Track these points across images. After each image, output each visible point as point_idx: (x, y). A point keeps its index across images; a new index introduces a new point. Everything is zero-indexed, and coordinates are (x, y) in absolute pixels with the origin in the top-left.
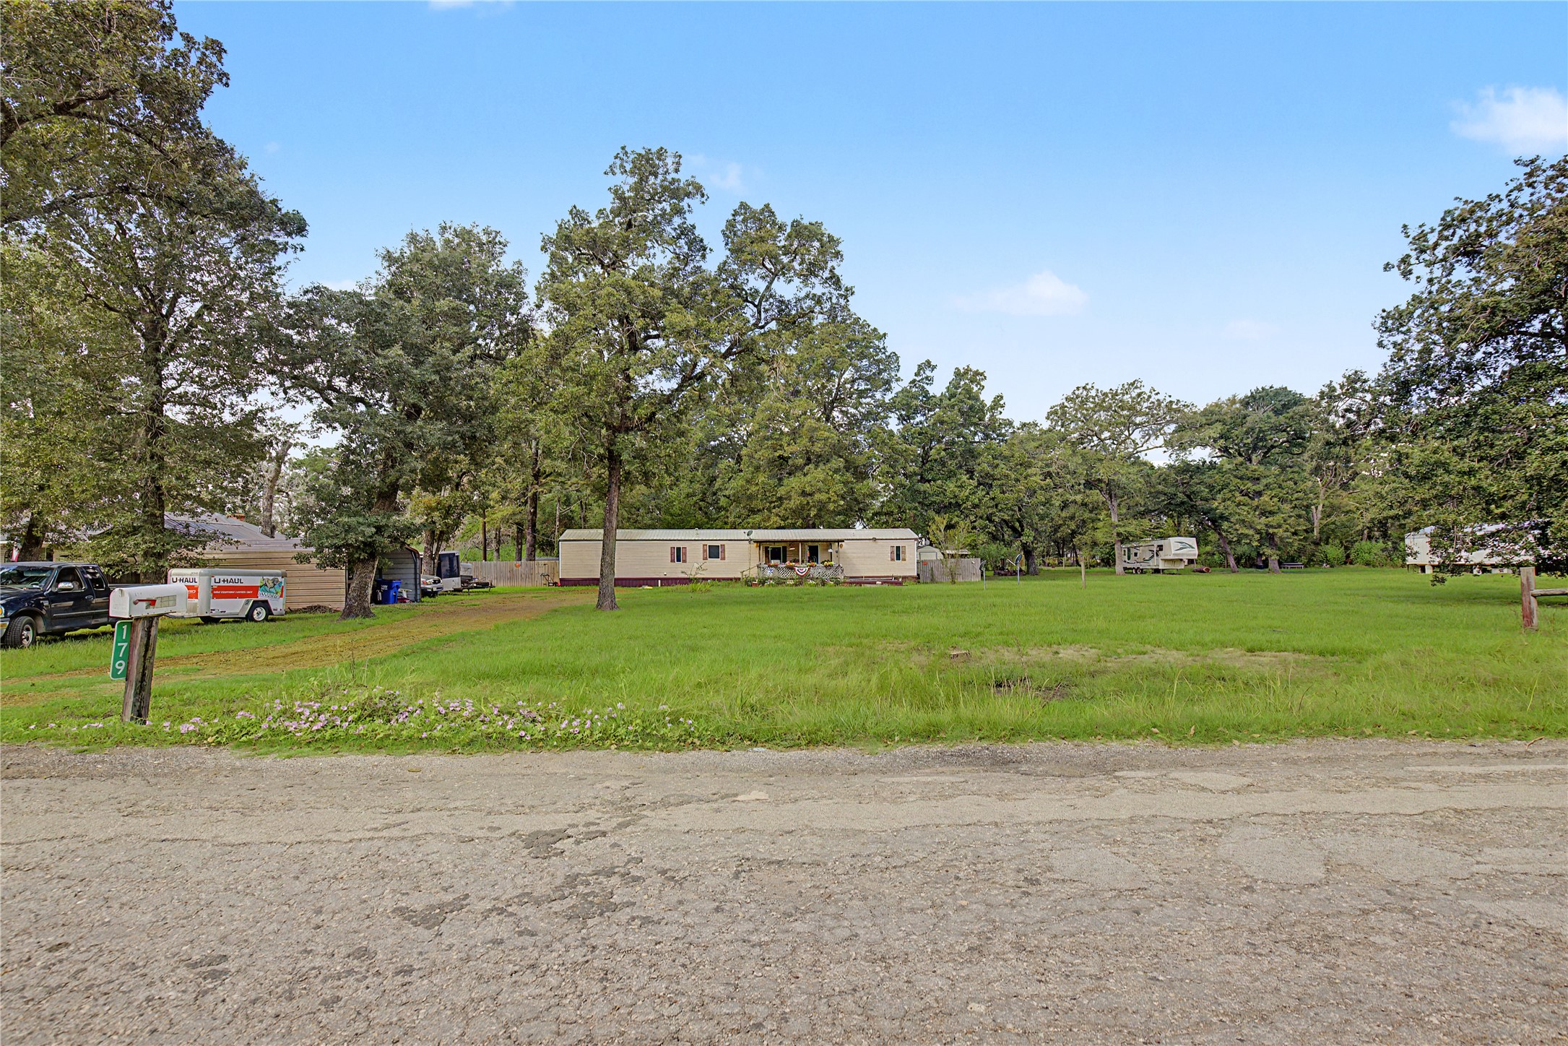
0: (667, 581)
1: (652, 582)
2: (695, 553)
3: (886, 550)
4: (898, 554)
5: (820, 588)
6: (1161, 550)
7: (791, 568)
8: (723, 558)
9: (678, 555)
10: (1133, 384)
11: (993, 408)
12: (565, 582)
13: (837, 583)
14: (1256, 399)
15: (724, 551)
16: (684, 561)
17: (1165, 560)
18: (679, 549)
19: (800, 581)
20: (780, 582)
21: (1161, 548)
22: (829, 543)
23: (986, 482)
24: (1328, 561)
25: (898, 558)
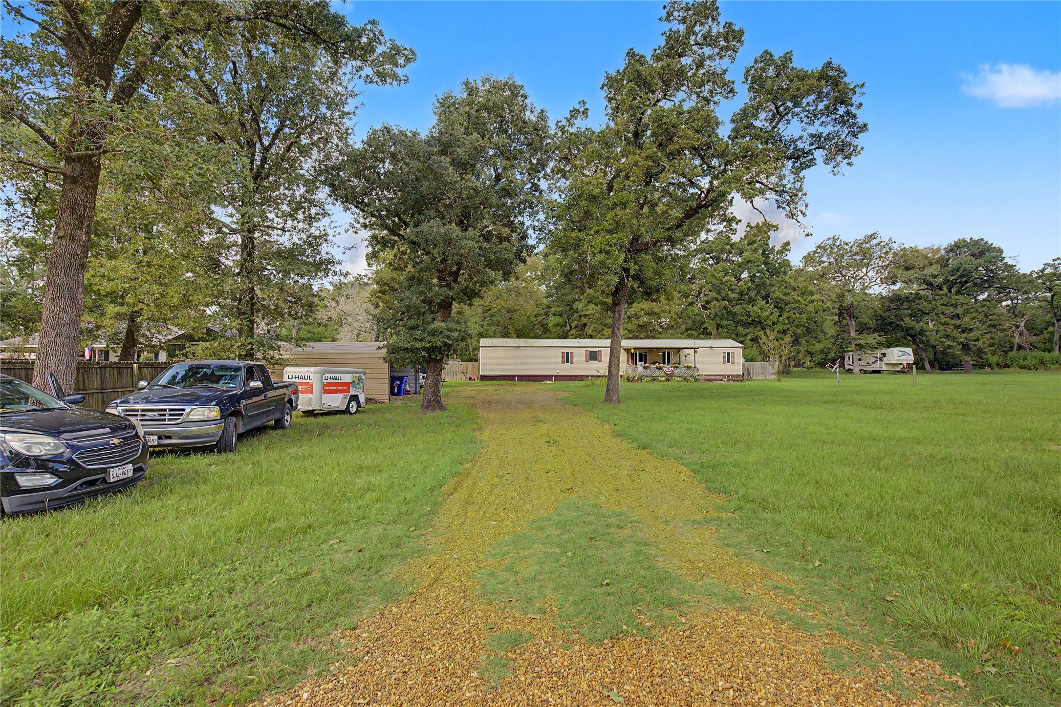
0: (559, 378)
1: (548, 377)
2: (579, 356)
3: (720, 356)
4: (728, 358)
5: (684, 383)
6: (884, 356)
7: (660, 368)
8: (600, 361)
9: (567, 358)
10: (872, 235)
11: (781, 252)
12: (484, 378)
13: (696, 380)
14: (956, 248)
15: (601, 355)
16: (572, 363)
17: (887, 364)
18: (567, 353)
19: (669, 377)
20: (654, 379)
21: (884, 355)
22: (679, 350)
23: (779, 306)
24: (989, 365)
25: (729, 361)
